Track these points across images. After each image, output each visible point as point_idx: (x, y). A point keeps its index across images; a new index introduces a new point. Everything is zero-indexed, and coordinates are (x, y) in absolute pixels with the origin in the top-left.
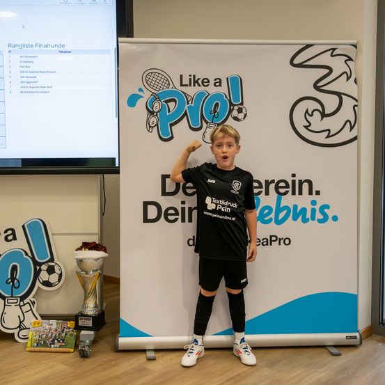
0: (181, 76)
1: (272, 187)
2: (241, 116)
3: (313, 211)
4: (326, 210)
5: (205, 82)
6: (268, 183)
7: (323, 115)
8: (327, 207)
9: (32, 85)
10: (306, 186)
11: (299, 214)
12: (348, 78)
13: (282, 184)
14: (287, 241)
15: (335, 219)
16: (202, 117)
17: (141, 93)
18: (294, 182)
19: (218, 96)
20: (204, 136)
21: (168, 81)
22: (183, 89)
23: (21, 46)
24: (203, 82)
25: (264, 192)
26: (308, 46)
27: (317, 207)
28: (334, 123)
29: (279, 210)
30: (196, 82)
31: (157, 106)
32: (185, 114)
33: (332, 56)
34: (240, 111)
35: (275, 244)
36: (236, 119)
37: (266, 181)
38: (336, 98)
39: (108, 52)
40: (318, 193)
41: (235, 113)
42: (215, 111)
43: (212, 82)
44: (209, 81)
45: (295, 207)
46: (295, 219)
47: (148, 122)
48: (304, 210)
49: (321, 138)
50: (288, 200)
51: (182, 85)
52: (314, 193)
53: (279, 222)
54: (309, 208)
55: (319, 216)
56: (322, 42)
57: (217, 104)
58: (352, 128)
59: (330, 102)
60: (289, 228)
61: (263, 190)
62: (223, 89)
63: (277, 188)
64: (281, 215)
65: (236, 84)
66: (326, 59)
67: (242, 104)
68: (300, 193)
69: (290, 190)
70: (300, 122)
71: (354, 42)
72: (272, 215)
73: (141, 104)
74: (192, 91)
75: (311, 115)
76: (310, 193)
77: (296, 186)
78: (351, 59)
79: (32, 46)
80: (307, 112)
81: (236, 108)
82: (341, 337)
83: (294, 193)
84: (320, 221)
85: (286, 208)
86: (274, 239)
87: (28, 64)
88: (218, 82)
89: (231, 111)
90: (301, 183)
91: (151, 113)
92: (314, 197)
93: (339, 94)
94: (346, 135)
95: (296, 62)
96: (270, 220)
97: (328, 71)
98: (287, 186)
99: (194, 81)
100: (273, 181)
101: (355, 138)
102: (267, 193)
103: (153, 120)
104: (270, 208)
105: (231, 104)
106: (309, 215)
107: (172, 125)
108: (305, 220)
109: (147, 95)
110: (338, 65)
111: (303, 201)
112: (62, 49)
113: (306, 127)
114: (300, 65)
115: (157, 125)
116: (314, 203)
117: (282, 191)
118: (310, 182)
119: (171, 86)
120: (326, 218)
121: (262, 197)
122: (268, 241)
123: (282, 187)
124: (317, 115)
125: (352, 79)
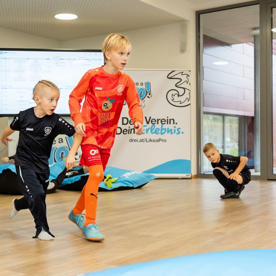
1: (160, 121)
2: (150, 96)
3: (175, 130)
7: (179, 96)
8: (180, 129)
10: (172, 121)
11: (170, 131)
12: (187, 83)
13: (163, 120)
14: (165, 141)
15: (183, 133)
18: (168, 120)
19: (141, 89)
24: (136, 84)
26: (173, 71)
27: (176, 129)
28: (182, 99)
29: (162, 129)
33: (182, 75)
34: (150, 94)
35: (161, 142)
36: (148, 97)
37: (158, 119)
38: (183, 90)
40: (176, 124)
41: (148, 95)
42: (141, 94)
43: (140, 84)
44: (138, 84)
45: (168, 129)
46: (168, 132)
48: (171, 130)
49: (178, 104)
50: (166, 126)
53: (162, 134)
54: (173, 129)
55: (177, 132)
56: (178, 70)
57: (142, 92)
58: (188, 101)
59: (181, 91)
60: (166, 136)
61: (156, 122)
62: (144, 87)
63: (161, 121)
64: (163, 131)
66: (179, 76)
67: (150, 92)
68: (170, 123)
69: (166, 122)
70: (170, 98)
71: (190, 70)
72: (160, 131)
75: (174, 96)
76: (174, 123)
77: (169, 121)
78: (188, 76)
81: (148, 93)
83: (168, 123)
84: (177, 134)
85: (165, 129)
88: (142, 84)
89: (146, 94)
90: (170, 120)
92: (175, 125)
93: (184, 88)
94: (187, 103)
95: (169, 77)
96: (159, 133)
97: (180, 80)
98: (165, 121)
100: (160, 119)
101: (190, 104)
102: (158, 123)
104: (159, 129)
106: (173, 132)
110: (184, 78)
111: (171, 126)
113: (172, 100)
114: (170, 78)
116: (175, 127)
117: (163, 123)
118: (173, 120)
120: (179, 133)
121: (156, 125)
122: (159, 140)
123: (163, 121)
124: (176, 95)
125: (189, 83)
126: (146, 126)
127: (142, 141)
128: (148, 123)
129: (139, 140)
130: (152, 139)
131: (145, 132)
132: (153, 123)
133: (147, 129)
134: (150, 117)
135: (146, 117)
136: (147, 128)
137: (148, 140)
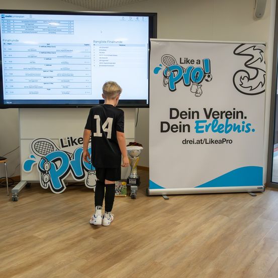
0: (181, 58)
1: (224, 114)
2: (209, 79)
3: (243, 126)
4: (249, 126)
5: (192, 61)
6: (222, 113)
7: (249, 79)
8: (250, 125)
9: (105, 62)
10: (240, 114)
11: (236, 128)
12: (261, 61)
13: (229, 113)
14: (230, 142)
15: (253, 130)
16: (190, 79)
17: (161, 67)
19: (199, 69)
20: (191, 89)
21: (174, 61)
22: (182, 65)
23: (100, 42)
24: (191, 62)
25: (220, 117)
26: (243, 44)
27: (245, 125)
28: (254, 83)
29: (227, 126)
30: (188, 61)
31: (168, 74)
32: (182, 78)
33: (254, 50)
34: (209, 76)
35: (225, 143)
36: (207, 80)
37: (221, 112)
38: (255, 71)
39: (144, 45)
40: (246, 118)
41: (206, 78)
42: (197, 76)
43: (196, 62)
44: (194, 61)
45: (235, 124)
46: (234, 130)
47: (164, 81)
48: (239, 126)
49: (247, 91)
50: (232, 121)
51: (181, 63)
52: (244, 118)
53: (227, 132)
54: (241, 125)
55: (246, 129)
56: (249, 42)
57: (198, 73)
58: (262, 86)
59: (252, 73)
60: (232, 135)
61: (220, 116)
62: (201, 66)
63: (226, 115)
64: (228, 129)
65: (207, 63)
66: (251, 51)
67: (210, 73)
68: (237, 118)
69: (232, 116)
70: (238, 83)
71: (264, 43)
72: (224, 129)
73: (161, 72)
74: (186, 66)
75: (243, 79)
76: (242, 118)
77: (236, 114)
78: (262, 52)
79: (106, 42)
80: (241, 77)
81: (207, 75)
82: (255, 187)
83: (234, 118)
84: (246, 131)
85: (231, 125)
86: (224, 140)
87: (103, 51)
88: (199, 62)
89: (204, 76)
90: (238, 112)
91: (166, 77)
92: (244, 120)
93: (257, 69)
94: (260, 89)
95: (236, 52)
96: (223, 131)
97: (251, 57)
98: (231, 114)
99: (187, 61)
100: (224, 112)
101: (264, 91)
102: (222, 118)
103: (167, 80)
104: (223, 125)
105: (205, 73)
106: (241, 129)
107: (175, 83)
108: (239, 131)
109: (163, 68)
110: (257, 54)
111: (238, 122)
112: (121, 44)
113: (241, 85)
114: (239, 54)
115: (168, 83)
116: (243, 123)
117: (229, 116)
118: (242, 112)
119: (176, 63)
120: (249, 130)
121: (219, 119)
122: (222, 141)
123: (229, 115)
124: (246, 79)
125: (263, 61)
126: (205, 121)
127: (200, 142)
128: (208, 117)
129: (195, 142)
130: (214, 139)
131: (204, 129)
132: (216, 116)
133: (206, 125)
134: (211, 109)
135: (205, 109)
136: (207, 123)
137: (208, 142)
